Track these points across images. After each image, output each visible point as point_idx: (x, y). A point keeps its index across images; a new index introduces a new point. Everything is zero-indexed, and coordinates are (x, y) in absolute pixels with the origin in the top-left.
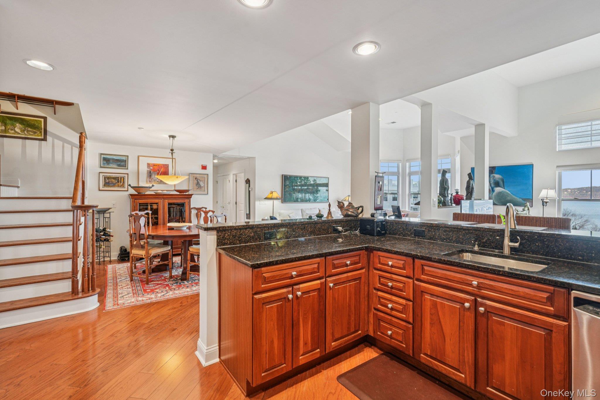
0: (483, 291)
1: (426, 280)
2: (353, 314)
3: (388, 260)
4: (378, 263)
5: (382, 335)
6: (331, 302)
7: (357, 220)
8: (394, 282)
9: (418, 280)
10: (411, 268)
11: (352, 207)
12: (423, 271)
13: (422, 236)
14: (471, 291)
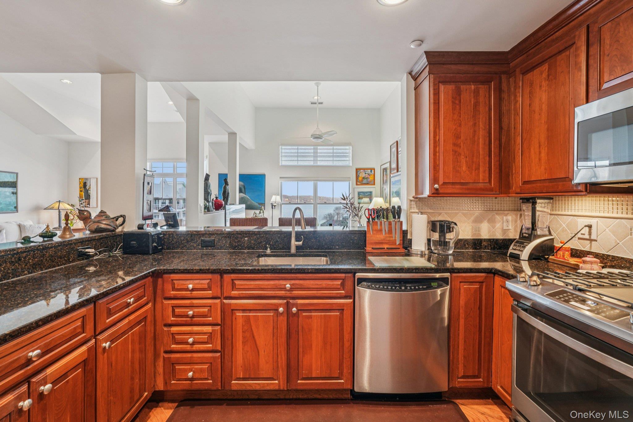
0: (294, 292)
1: (237, 296)
2: (137, 373)
3: (188, 282)
4: (171, 289)
5: (178, 382)
6: (106, 370)
7: (116, 236)
8: (195, 309)
9: (226, 298)
10: (219, 287)
11: (106, 217)
12: (234, 287)
13: (211, 246)
14: (284, 294)
